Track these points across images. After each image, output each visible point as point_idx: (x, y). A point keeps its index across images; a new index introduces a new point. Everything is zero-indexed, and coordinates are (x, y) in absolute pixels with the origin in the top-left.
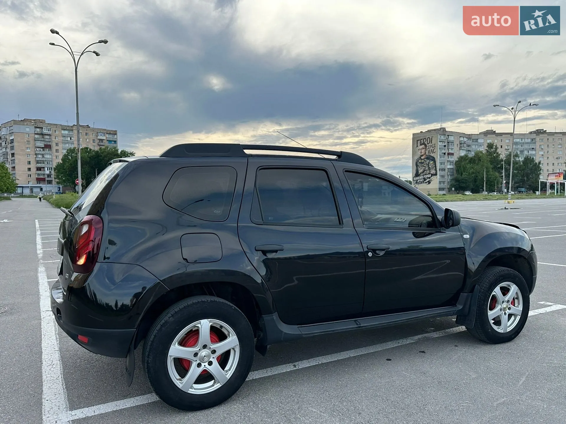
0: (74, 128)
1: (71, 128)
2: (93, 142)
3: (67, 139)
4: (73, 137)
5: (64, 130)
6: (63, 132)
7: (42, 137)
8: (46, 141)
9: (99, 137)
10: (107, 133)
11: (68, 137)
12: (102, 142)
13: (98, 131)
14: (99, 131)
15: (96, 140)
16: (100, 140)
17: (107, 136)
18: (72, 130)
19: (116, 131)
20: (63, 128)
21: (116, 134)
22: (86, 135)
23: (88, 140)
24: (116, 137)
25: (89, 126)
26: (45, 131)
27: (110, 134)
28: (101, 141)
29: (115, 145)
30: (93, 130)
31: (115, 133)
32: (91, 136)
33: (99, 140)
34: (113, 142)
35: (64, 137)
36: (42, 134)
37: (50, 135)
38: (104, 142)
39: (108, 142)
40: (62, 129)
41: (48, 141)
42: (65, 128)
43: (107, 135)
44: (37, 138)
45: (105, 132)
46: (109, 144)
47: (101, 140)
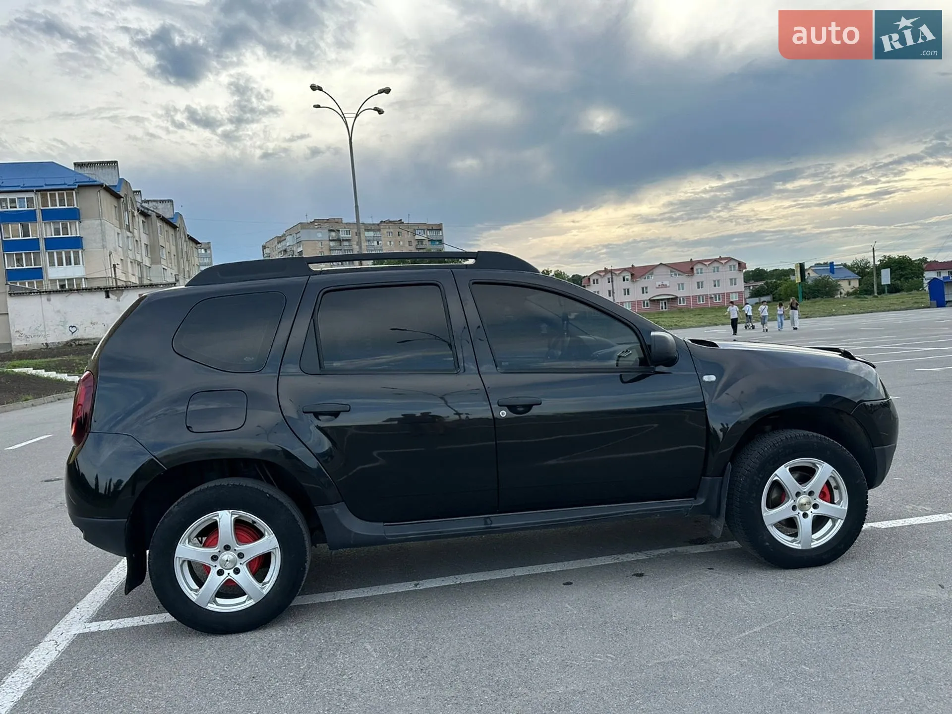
0: (382, 227)
1: (377, 227)
2: (409, 245)
3: (372, 245)
4: (381, 240)
5: (368, 230)
6: (368, 234)
7: (339, 244)
8: (345, 250)
9: (417, 237)
10: (428, 230)
11: (374, 240)
12: (422, 244)
13: (414, 229)
14: (417, 228)
15: (413, 241)
16: (418, 240)
17: (428, 234)
18: (379, 230)
19: (440, 225)
20: (367, 228)
21: (441, 229)
22: (399, 235)
23: (401, 243)
24: (441, 234)
25: (403, 221)
26: (343, 235)
27: (432, 229)
28: (420, 243)
29: (439, 247)
30: (409, 225)
31: (439, 228)
32: (406, 235)
33: (416, 241)
34: (437, 243)
35: (369, 241)
36: (339, 240)
37: (350, 240)
38: (424, 243)
39: (430, 242)
40: (365, 230)
41: (347, 250)
42: (370, 228)
43: (428, 232)
44: (333, 247)
45: (425, 227)
46: (432, 247)
47: (420, 241)
